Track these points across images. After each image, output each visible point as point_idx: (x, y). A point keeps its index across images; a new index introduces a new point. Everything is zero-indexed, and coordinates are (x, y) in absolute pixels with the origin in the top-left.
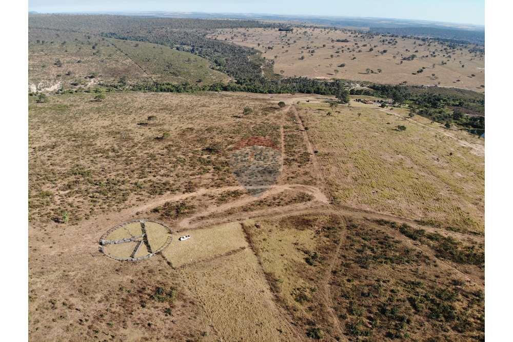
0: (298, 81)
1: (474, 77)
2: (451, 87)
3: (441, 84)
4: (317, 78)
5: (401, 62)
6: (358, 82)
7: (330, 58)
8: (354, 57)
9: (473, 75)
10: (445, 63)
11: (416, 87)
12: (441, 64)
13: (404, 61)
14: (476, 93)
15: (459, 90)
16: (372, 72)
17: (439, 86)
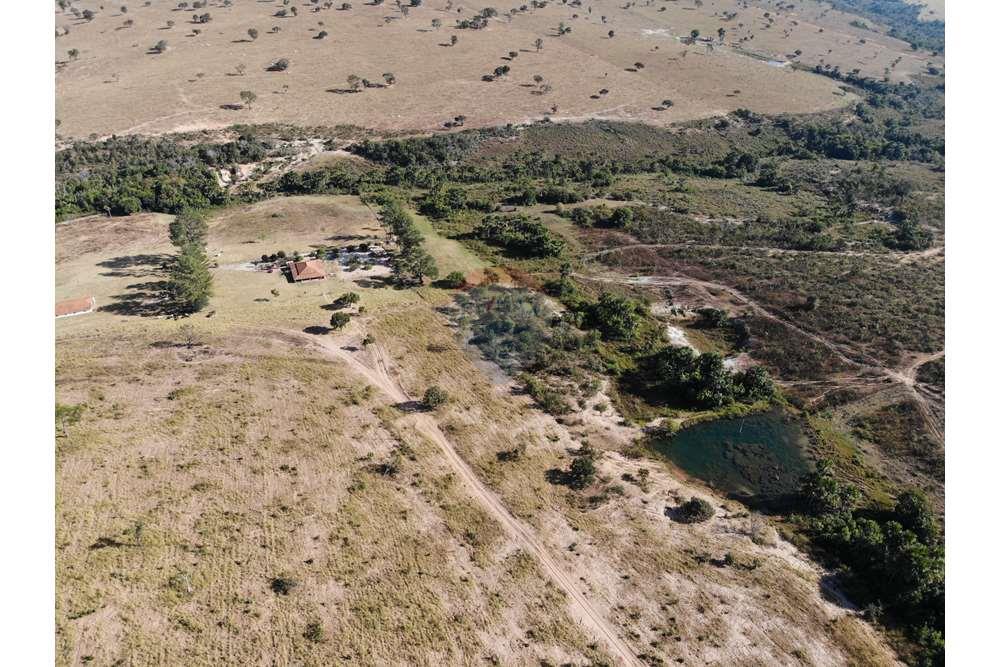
0: (100, 154)
1: (640, 70)
2: (586, 117)
3: (560, 110)
4: (181, 129)
5: (454, 39)
6: (317, 132)
7: (249, 38)
8: (321, 29)
9: (639, 65)
10: (568, 30)
11: (492, 131)
12: (556, 32)
13: (462, 34)
14: (651, 129)
15: (610, 128)
16: (367, 84)
17: (554, 119)
